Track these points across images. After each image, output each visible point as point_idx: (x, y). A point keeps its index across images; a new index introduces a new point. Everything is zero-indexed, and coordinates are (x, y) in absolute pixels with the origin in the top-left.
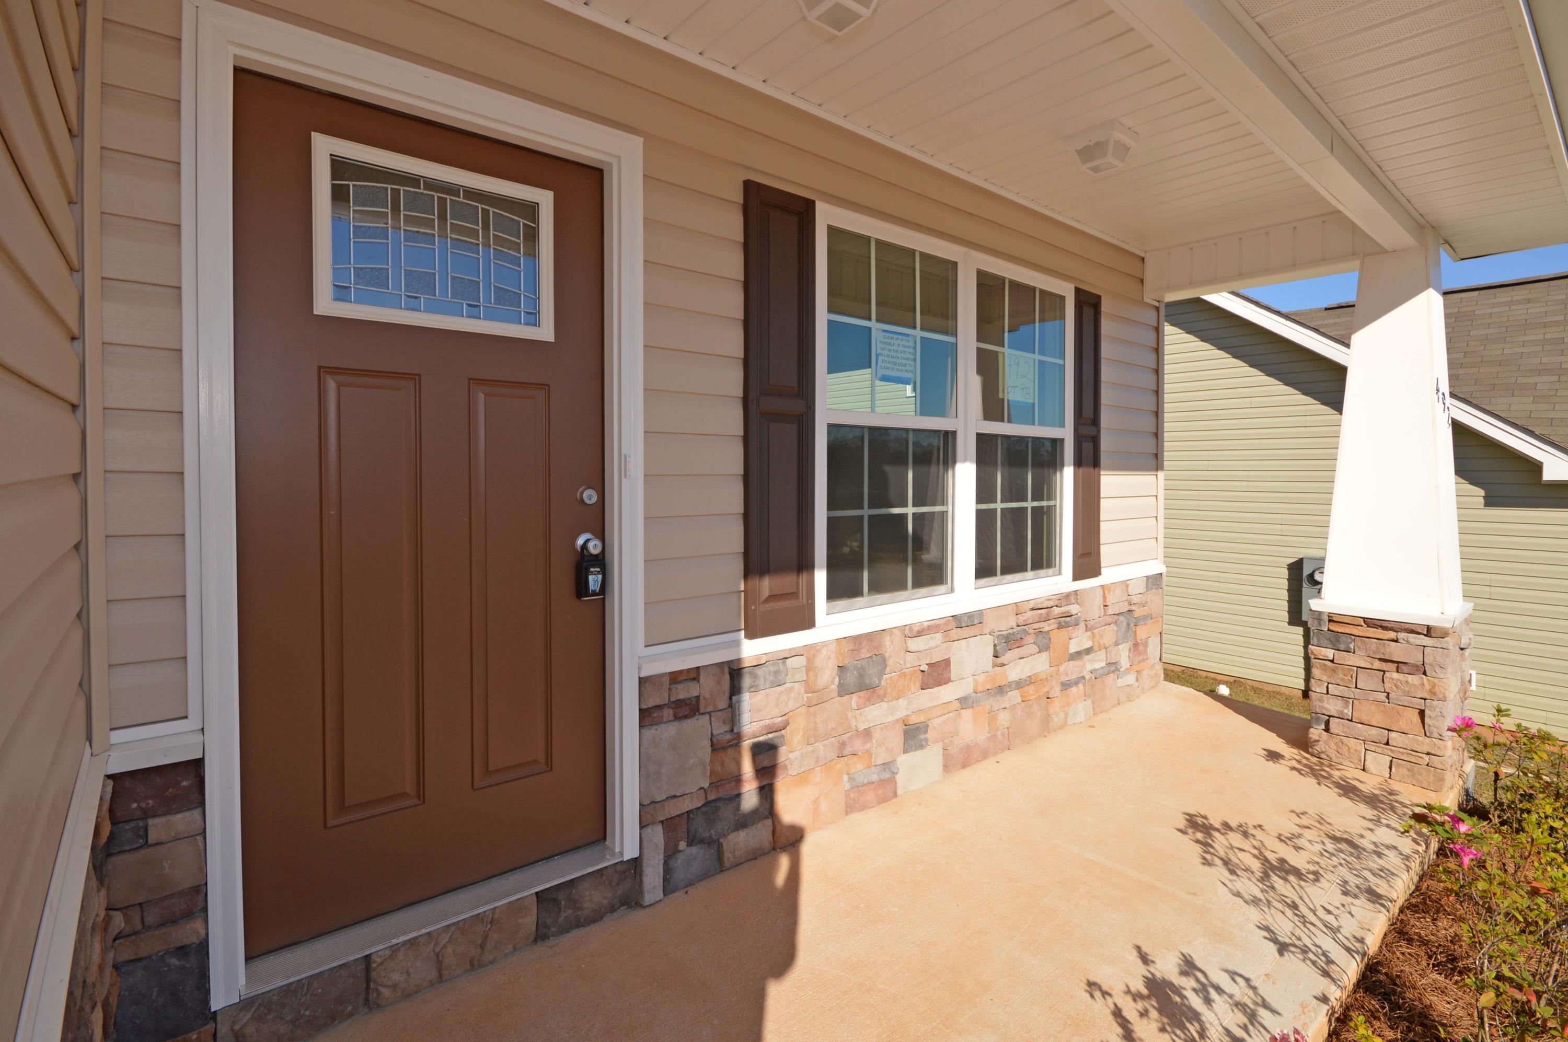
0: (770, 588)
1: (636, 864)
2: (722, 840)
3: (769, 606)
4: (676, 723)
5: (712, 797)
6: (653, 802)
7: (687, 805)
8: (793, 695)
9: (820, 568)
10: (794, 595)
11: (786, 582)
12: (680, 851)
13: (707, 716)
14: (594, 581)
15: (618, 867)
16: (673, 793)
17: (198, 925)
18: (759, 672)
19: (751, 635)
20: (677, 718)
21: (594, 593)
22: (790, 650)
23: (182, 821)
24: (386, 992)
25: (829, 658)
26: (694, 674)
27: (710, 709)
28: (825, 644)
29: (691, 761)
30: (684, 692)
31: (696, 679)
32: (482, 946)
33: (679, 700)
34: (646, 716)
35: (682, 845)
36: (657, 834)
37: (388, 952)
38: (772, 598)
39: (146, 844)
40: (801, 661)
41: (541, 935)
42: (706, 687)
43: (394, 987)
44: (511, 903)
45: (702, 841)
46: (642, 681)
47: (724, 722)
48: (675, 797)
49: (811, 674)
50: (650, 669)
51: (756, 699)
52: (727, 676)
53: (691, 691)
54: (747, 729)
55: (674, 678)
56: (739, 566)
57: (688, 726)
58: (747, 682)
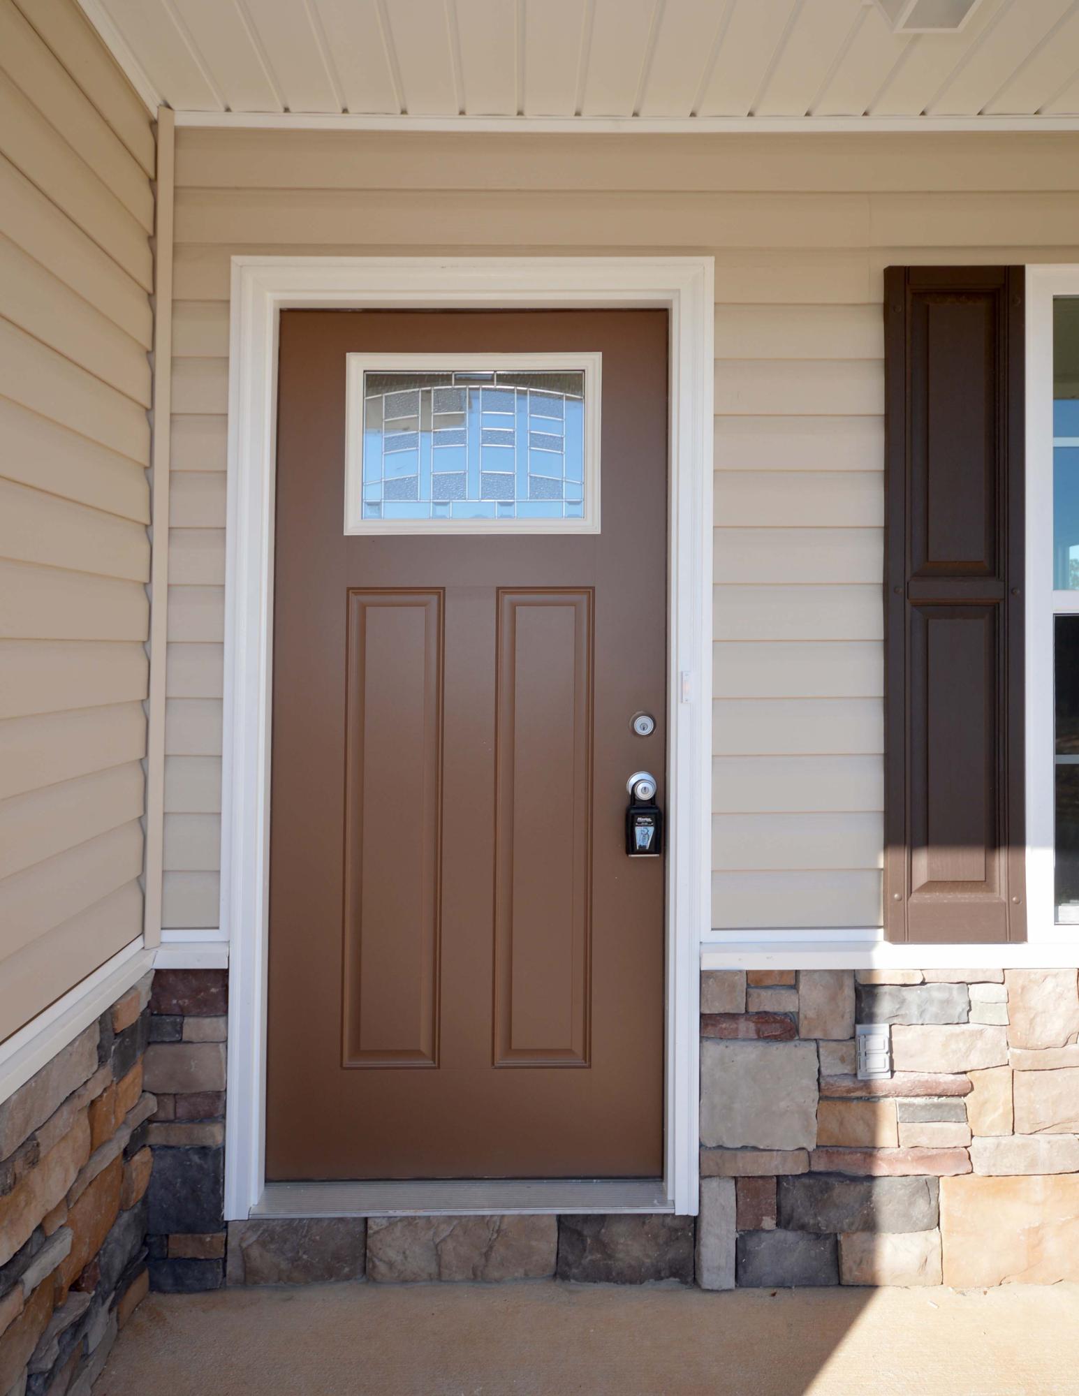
0: (931, 870)
1: (694, 1223)
2: (841, 1238)
3: (928, 897)
4: (760, 1044)
5: (819, 1166)
6: (720, 1147)
7: (772, 1166)
8: (980, 1044)
9: (1040, 844)
10: (986, 883)
11: (967, 862)
12: (763, 1230)
13: (813, 1046)
14: (644, 834)
15: (668, 1220)
16: (753, 1143)
17: (216, 1129)
18: (911, 995)
19: (898, 935)
20: (761, 1037)
21: (643, 851)
22: (974, 971)
23: (207, 1023)
24: (382, 1268)
25: (1061, 996)
26: (792, 980)
27: (818, 1035)
28: (1046, 973)
29: (783, 1104)
30: (769, 1002)
31: (795, 987)
32: (487, 1256)
33: (766, 1013)
34: (712, 1025)
35: (769, 1223)
36: (726, 1194)
37: (384, 1222)
38: (931, 885)
39: (181, 1040)
40: (998, 992)
41: (561, 1272)
42: (808, 1002)
43: (391, 1265)
44: (522, 1217)
45: (803, 1227)
46: (704, 976)
47: (843, 1060)
48: (755, 1149)
49: (1020, 1018)
50: (715, 962)
51: (904, 1037)
52: (849, 992)
53: (784, 1003)
54: (882, 1079)
55: (756, 980)
56: (875, 830)
57: (780, 1051)
58: (885, 1006)
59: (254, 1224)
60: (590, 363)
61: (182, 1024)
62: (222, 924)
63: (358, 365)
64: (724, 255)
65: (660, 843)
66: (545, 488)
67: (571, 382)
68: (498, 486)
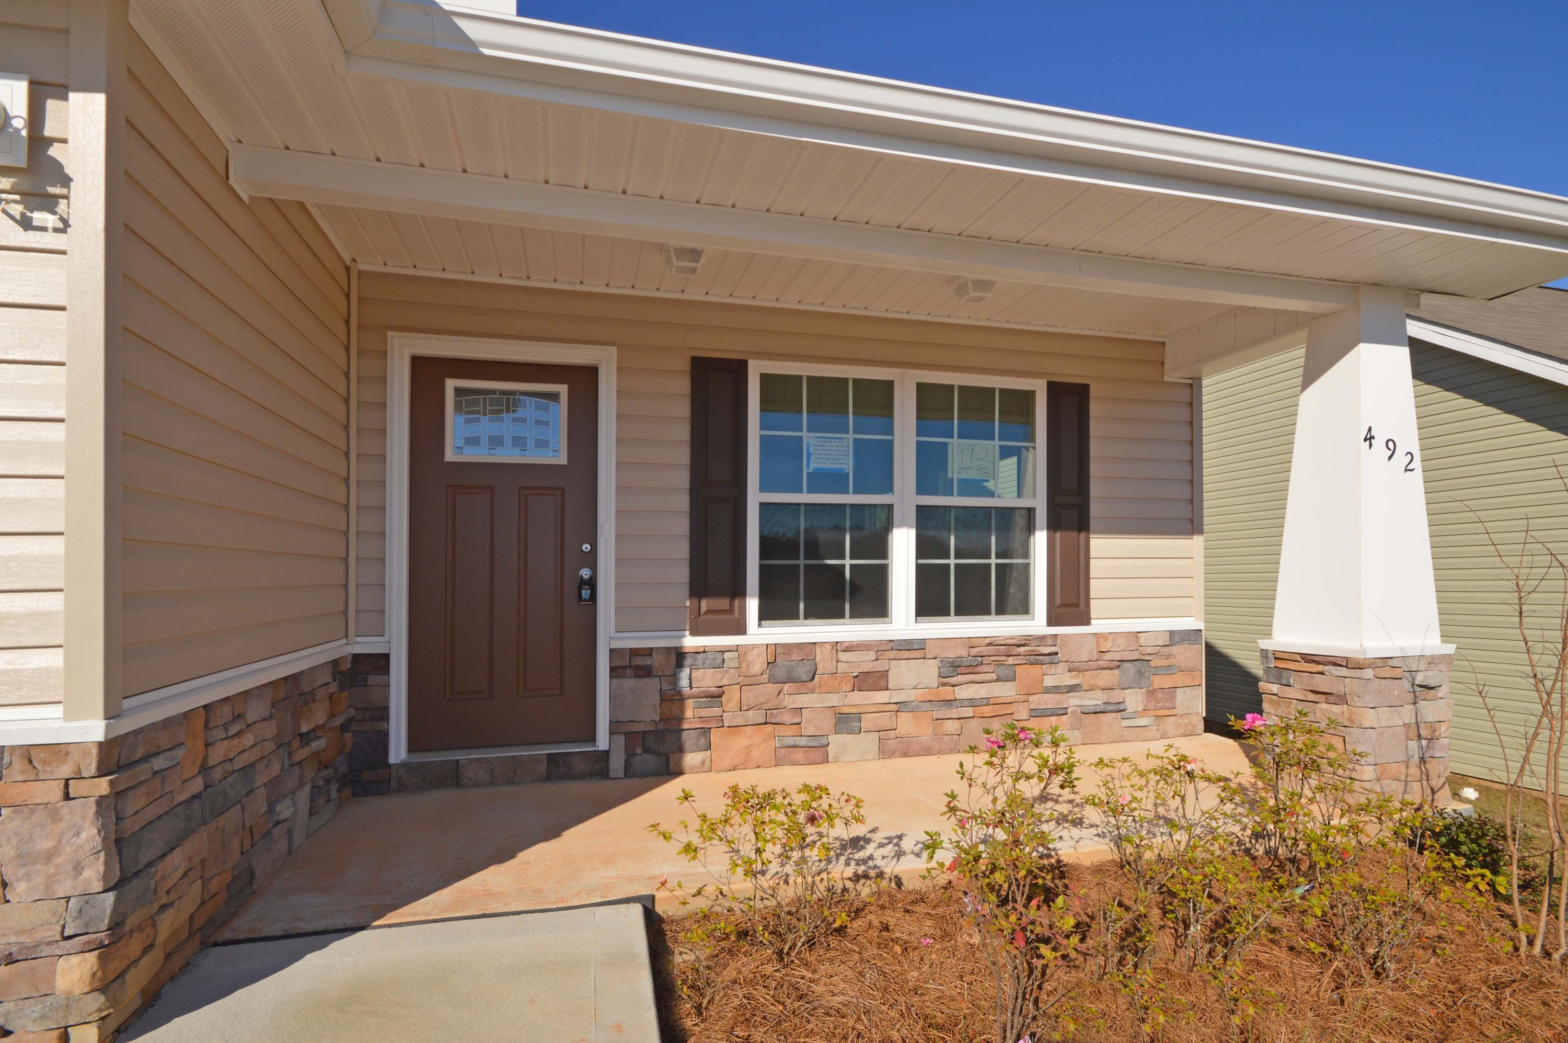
0: (707, 606)
1: (607, 753)
2: (670, 755)
3: (707, 617)
4: (636, 679)
5: (661, 727)
6: (619, 722)
7: (642, 728)
8: (727, 675)
9: (753, 596)
10: (731, 611)
11: (723, 603)
12: (637, 754)
13: (658, 678)
14: (586, 593)
15: (596, 753)
16: (632, 719)
17: (384, 723)
18: (700, 657)
19: (694, 633)
20: (637, 676)
21: (585, 600)
22: (725, 646)
23: (379, 679)
24: (466, 780)
25: (760, 655)
26: (649, 652)
27: (660, 674)
28: (754, 646)
29: (645, 702)
30: (639, 661)
31: (650, 655)
32: (514, 773)
33: (638, 666)
34: (615, 672)
35: (639, 751)
36: (621, 740)
37: (467, 761)
38: (708, 612)
39: (366, 685)
40: (735, 654)
41: (548, 778)
42: (656, 661)
43: (470, 779)
44: (530, 755)
45: (653, 752)
46: (612, 651)
47: (670, 684)
48: (634, 721)
49: (744, 665)
50: (616, 645)
51: (696, 674)
52: (673, 656)
53: (647, 661)
54: (686, 690)
55: (634, 652)
56: (686, 591)
57: (644, 682)
58: (688, 661)
59: (403, 765)
60: (562, 389)
61: (366, 678)
62: (386, 634)
63: (451, 384)
64: (621, 347)
65: (593, 597)
66: (542, 444)
67: (555, 397)
68: (520, 442)
